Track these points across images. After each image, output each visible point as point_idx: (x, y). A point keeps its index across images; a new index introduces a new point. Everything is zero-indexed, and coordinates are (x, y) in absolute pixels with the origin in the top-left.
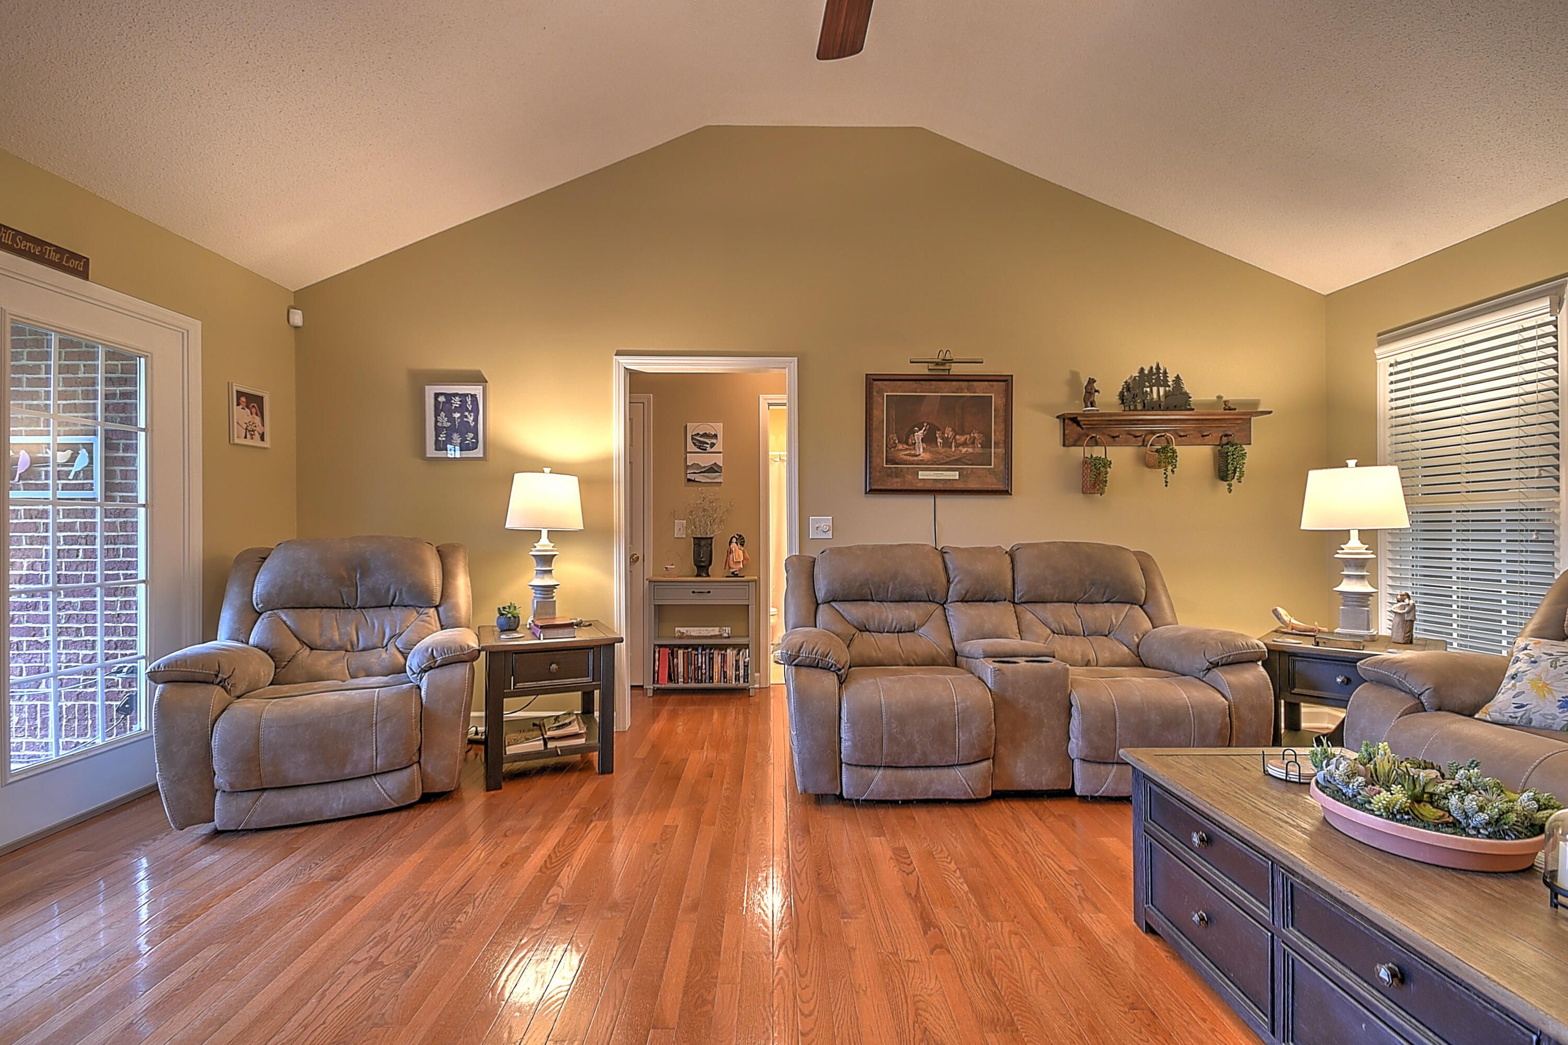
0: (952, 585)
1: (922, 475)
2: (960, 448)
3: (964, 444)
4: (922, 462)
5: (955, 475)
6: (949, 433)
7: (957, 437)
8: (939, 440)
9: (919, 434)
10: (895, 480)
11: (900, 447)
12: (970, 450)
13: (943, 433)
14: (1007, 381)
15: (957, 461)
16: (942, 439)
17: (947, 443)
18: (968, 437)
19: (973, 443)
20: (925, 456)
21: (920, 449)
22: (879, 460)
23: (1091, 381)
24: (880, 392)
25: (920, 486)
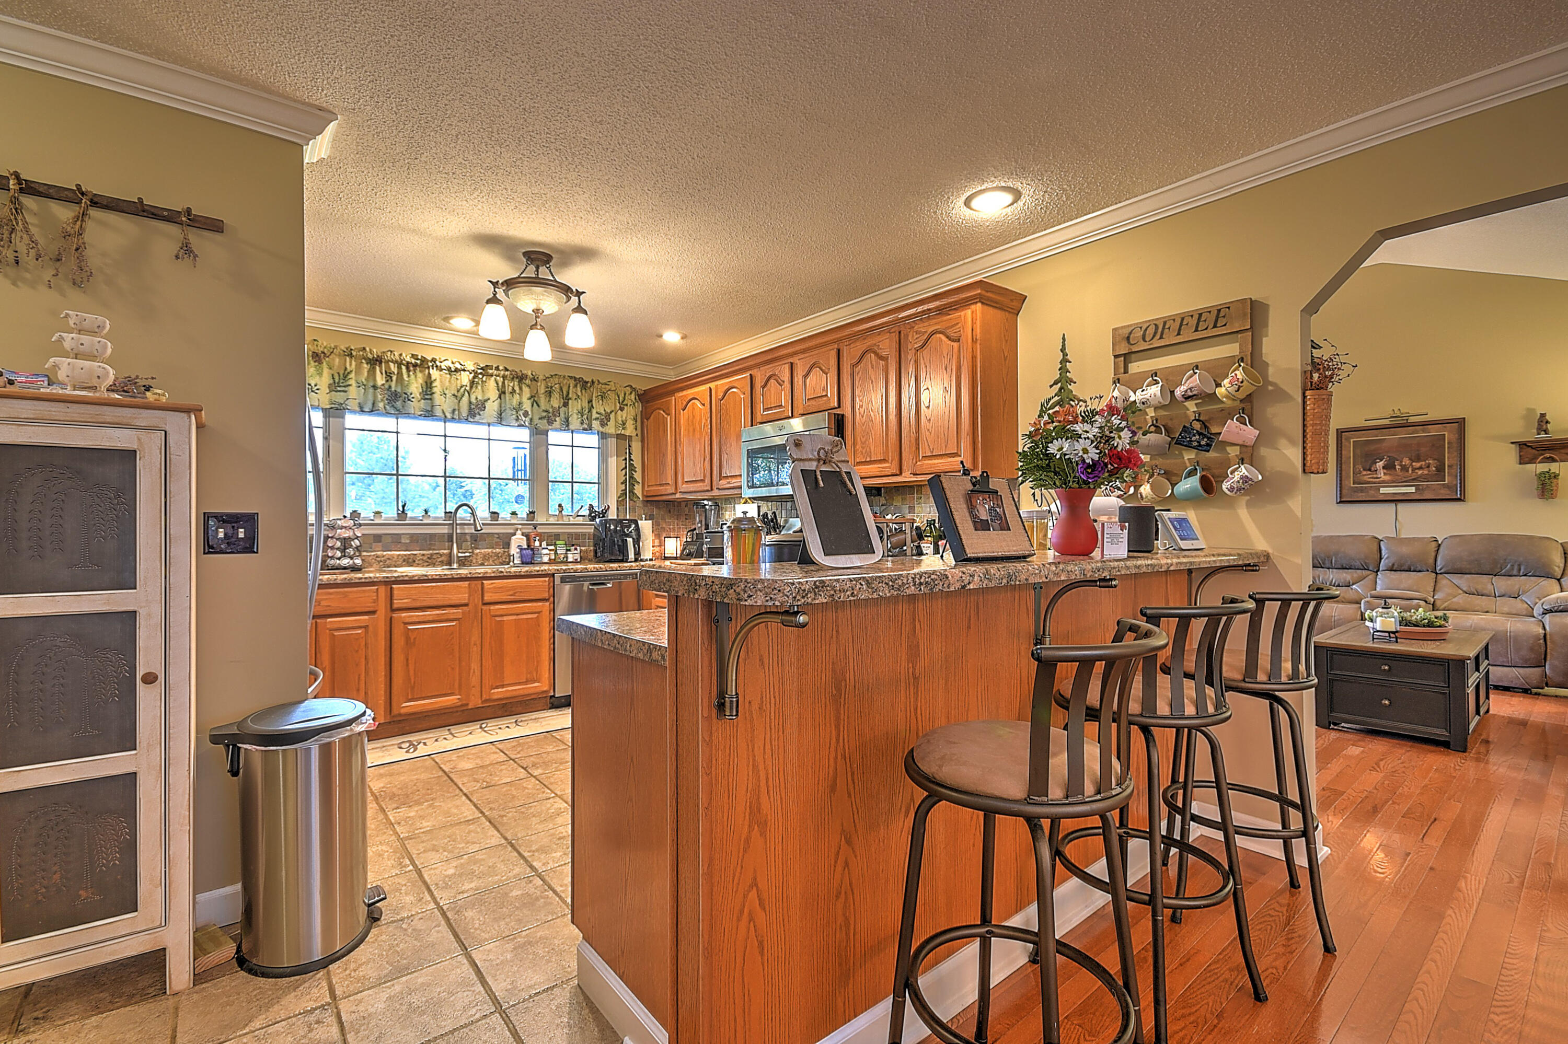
0: (1383, 560)
1: (1382, 490)
2: (1417, 471)
3: (1420, 468)
4: (1383, 482)
5: (1413, 490)
6: (1406, 461)
7: (1414, 464)
8: (1398, 467)
9: (1380, 464)
10: (1360, 494)
11: (1365, 473)
12: (1426, 472)
13: (1401, 462)
14: (1461, 423)
15: (1414, 480)
16: (1401, 465)
17: (1404, 468)
18: (1423, 463)
19: (1428, 467)
20: (1387, 478)
21: (1382, 474)
22: (1347, 482)
23: (1543, 415)
24: (1348, 439)
25: (1381, 498)
